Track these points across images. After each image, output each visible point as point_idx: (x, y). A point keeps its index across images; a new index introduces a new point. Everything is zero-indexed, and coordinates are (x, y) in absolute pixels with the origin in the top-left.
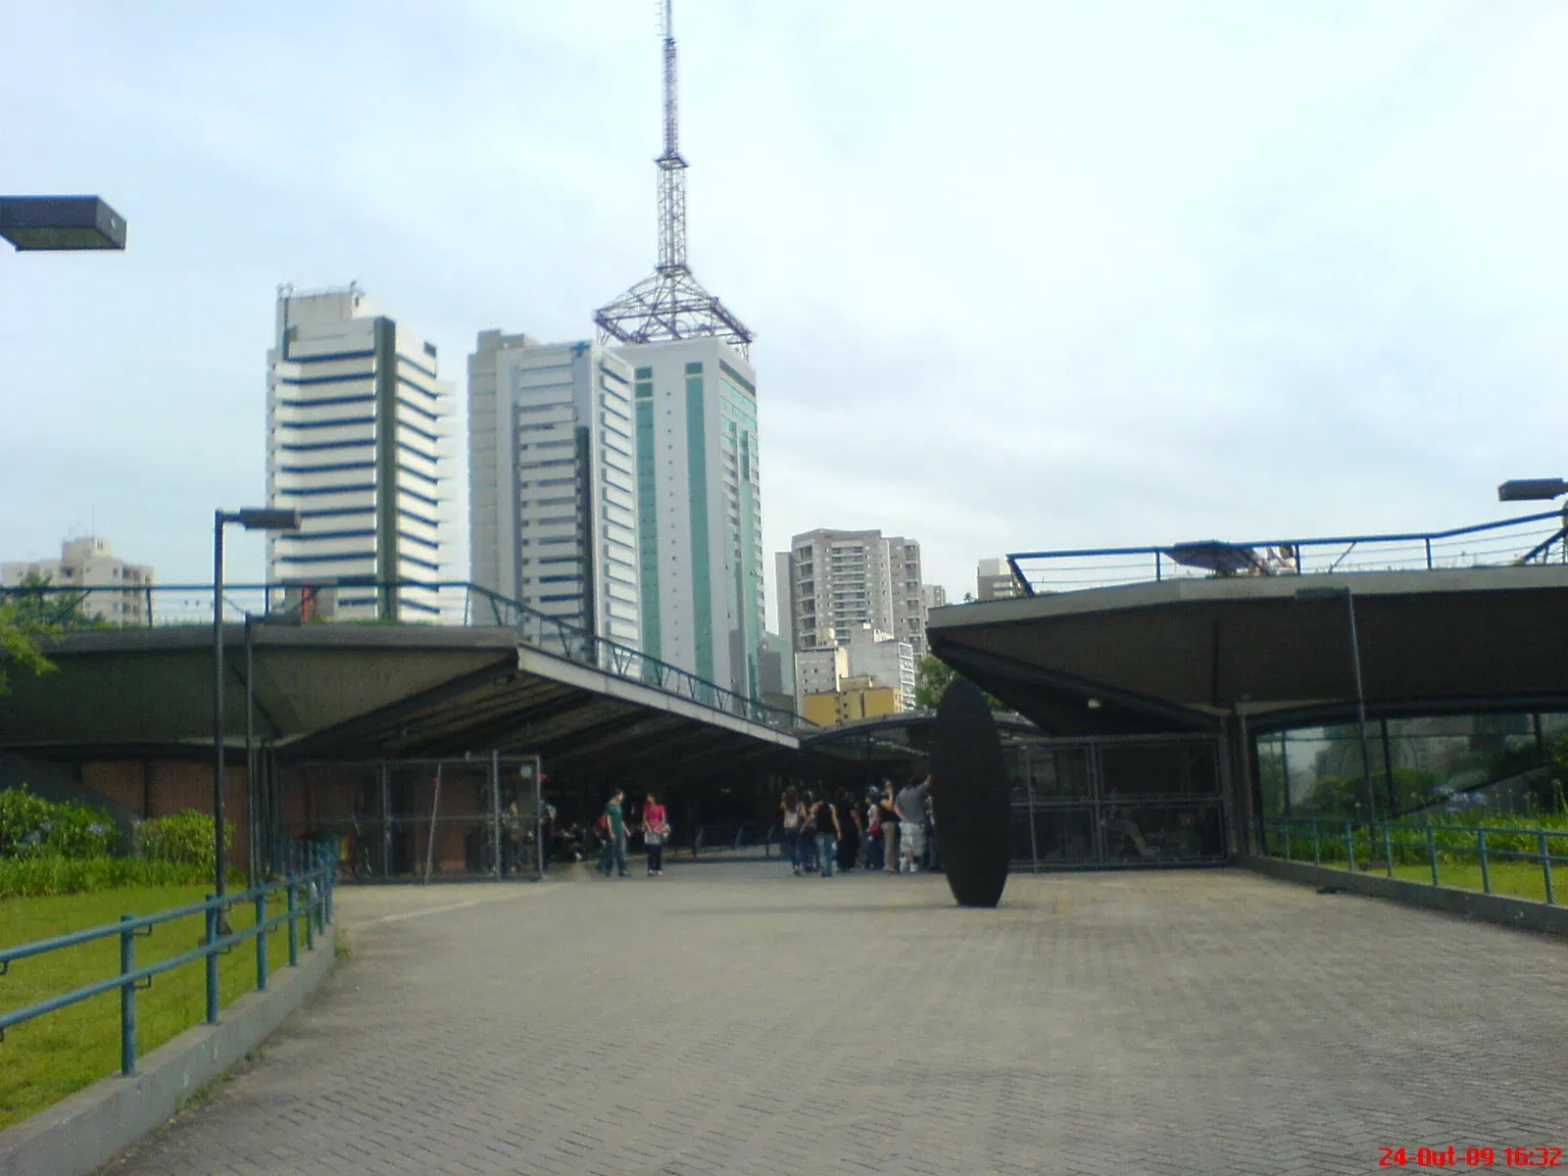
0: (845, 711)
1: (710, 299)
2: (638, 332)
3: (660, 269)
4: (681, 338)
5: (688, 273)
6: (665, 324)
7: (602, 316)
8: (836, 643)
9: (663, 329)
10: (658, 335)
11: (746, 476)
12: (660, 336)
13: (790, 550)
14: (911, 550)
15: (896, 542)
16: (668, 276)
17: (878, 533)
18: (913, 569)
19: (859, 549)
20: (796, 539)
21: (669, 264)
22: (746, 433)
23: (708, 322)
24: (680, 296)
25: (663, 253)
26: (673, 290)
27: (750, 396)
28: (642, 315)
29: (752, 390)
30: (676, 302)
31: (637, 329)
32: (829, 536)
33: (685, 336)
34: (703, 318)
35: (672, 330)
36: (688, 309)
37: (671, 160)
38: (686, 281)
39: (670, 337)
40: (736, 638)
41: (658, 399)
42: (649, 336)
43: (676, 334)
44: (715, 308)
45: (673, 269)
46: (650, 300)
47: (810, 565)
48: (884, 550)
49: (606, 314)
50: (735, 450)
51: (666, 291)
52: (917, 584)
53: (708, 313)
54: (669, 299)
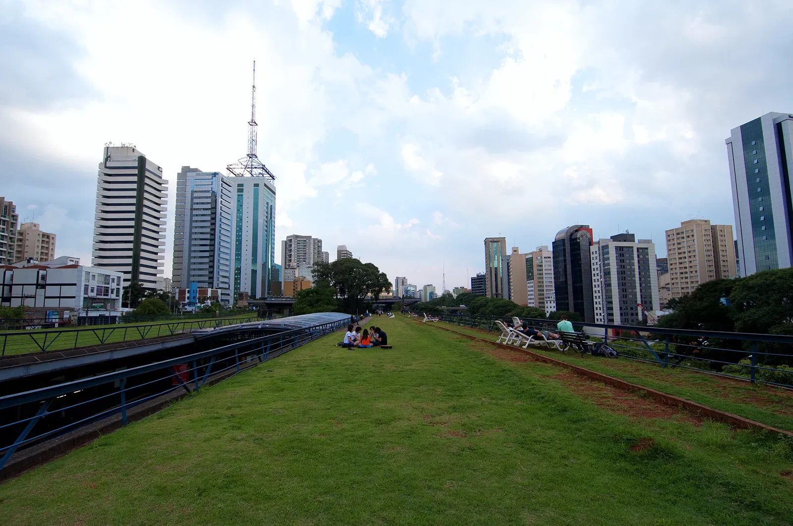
0: (296, 286)
1: (262, 165)
2: (241, 173)
3: (248, 155)
5: (256, 157)
6: (249, 172)
7: (228, 167)
8: (296, 267)
11: (271, 218)
12: (247, 175)
13: (286, 240)
14: (320, 241)
15: (314, 240)
16: (250, 157)
17: (311, 236)
18: (320, 247)
19: (304, 241)
20: (288, 237)
21: (251, 154)
22: (271, 206)
24: (253, 164)
25: (249, 150)
26: (252, 162)
27: (274, 195)
28: (242, 168)
29: (275, 194)
32: (297, 237)
33: (255, 176)
34: (260, 171)
36: (256, 168)
37: (253, 123)
38: (256, 159)
39: (250, 176)
40: (265, 265)
41: (245, 194)
43: (252, 175)
44: (263, 168)
45: (252, 156)
46: (245, 164)
47: (291, 245)
48: (312, 241)
49: (230, 167)
50: (268, 210)
51: (250, 162)
52: (321, 251)
53: (262, 169)
54: (251, 164)
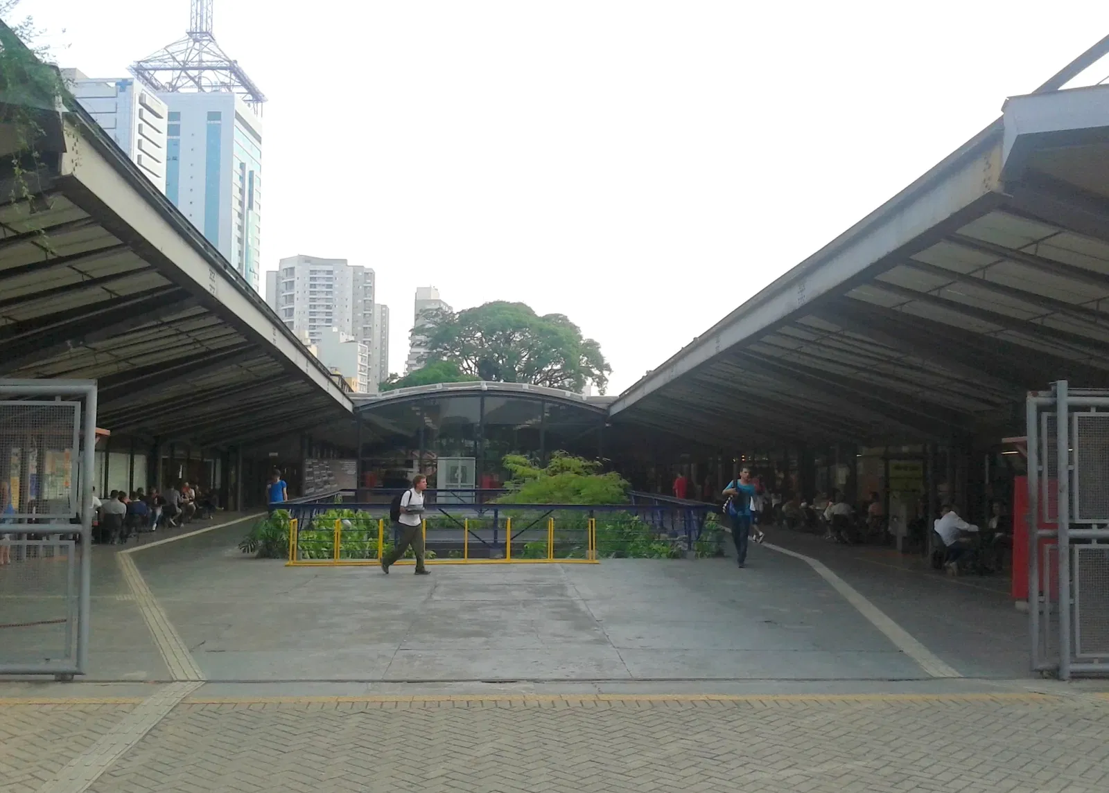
1: (229, 61)
2: (170, 84)
3: (190, 33)
4: (204, 91)
5: (212, 40)
6: (192, 79)
7: (141, 66)
8: (309, 341)
9: (192, 83)
10: (187, 87)
12: (188, 88)
13: (278, 270)
14: (369, 275)
15: (357, 269)
16: (196, 41)
17: (345, 261)
18: (369, 290)
19: (330, 272)
20: (283, 261)
21: (198, 31)
22: (251, 173)
23: (227, 80)
24: (205, 57)
25: (193, 20)
26: (200, 52)
27: (256, 143)
28: (173, 69)
29: (258, 138)
30: (201, 61)
31: (170, 80)
32: (308, 260)
33: (208, 90)
34: (224, 76)
35: (198, 85)
36: (211, 68)
38: (211, 46)
39: (196, 90)
41: (183, 138)
42: (179, 87)
43: (200, 87)
44: (233, 69)
45: (199, 35)
46: (181, 58)
47: (292, 282)
48: (350, 274)
49: (144, 65)
50: (244, 185)
51: (195, 52)
52: (372, 301)
53: (227, 72)
54: (197, 58)
